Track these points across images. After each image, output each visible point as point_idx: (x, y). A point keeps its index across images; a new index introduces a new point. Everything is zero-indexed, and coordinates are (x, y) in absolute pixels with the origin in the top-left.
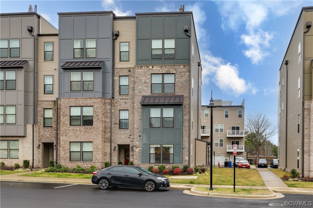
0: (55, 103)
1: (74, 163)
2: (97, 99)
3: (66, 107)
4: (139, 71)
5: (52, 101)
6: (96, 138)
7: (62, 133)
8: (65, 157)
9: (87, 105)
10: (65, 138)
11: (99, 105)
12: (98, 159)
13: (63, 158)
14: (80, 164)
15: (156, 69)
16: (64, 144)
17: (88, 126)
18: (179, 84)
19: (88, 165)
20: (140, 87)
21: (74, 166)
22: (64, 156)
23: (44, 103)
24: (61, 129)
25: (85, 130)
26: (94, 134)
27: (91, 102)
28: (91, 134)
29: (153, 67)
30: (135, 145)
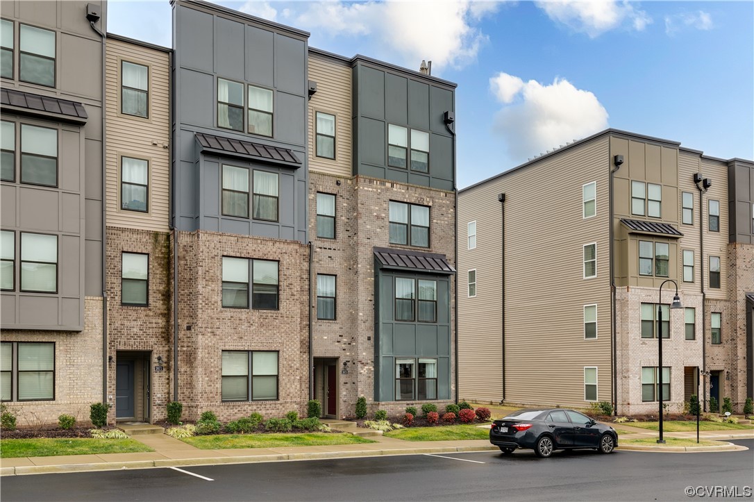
0: (156, 240)
1: (233, 406)
2: (288, 243)
3: (212, 258)
4: (366, 188)
5: (148, 233)
6: (288, 343)
7: (204, 326)
8: (211, 393)
9: (265, 258)
10: (209, 339)
11: (293, 260)
12: (291, 395)
13: (205, 395)
14: (250, 408)
15: (399, 190)
16: (207, 355)
17: (269, 311)
18: (437, 231)
19: (268, 412)
20: (368, 227)
21: (234, 415)
22: (208, 389)
23: (124, 236)
24: (200, 316)
25: (262, 320)
26: (283, 330)
27: (274, 250)
28: (275, 332)
29: (392, 186)
30: (360, 358)
